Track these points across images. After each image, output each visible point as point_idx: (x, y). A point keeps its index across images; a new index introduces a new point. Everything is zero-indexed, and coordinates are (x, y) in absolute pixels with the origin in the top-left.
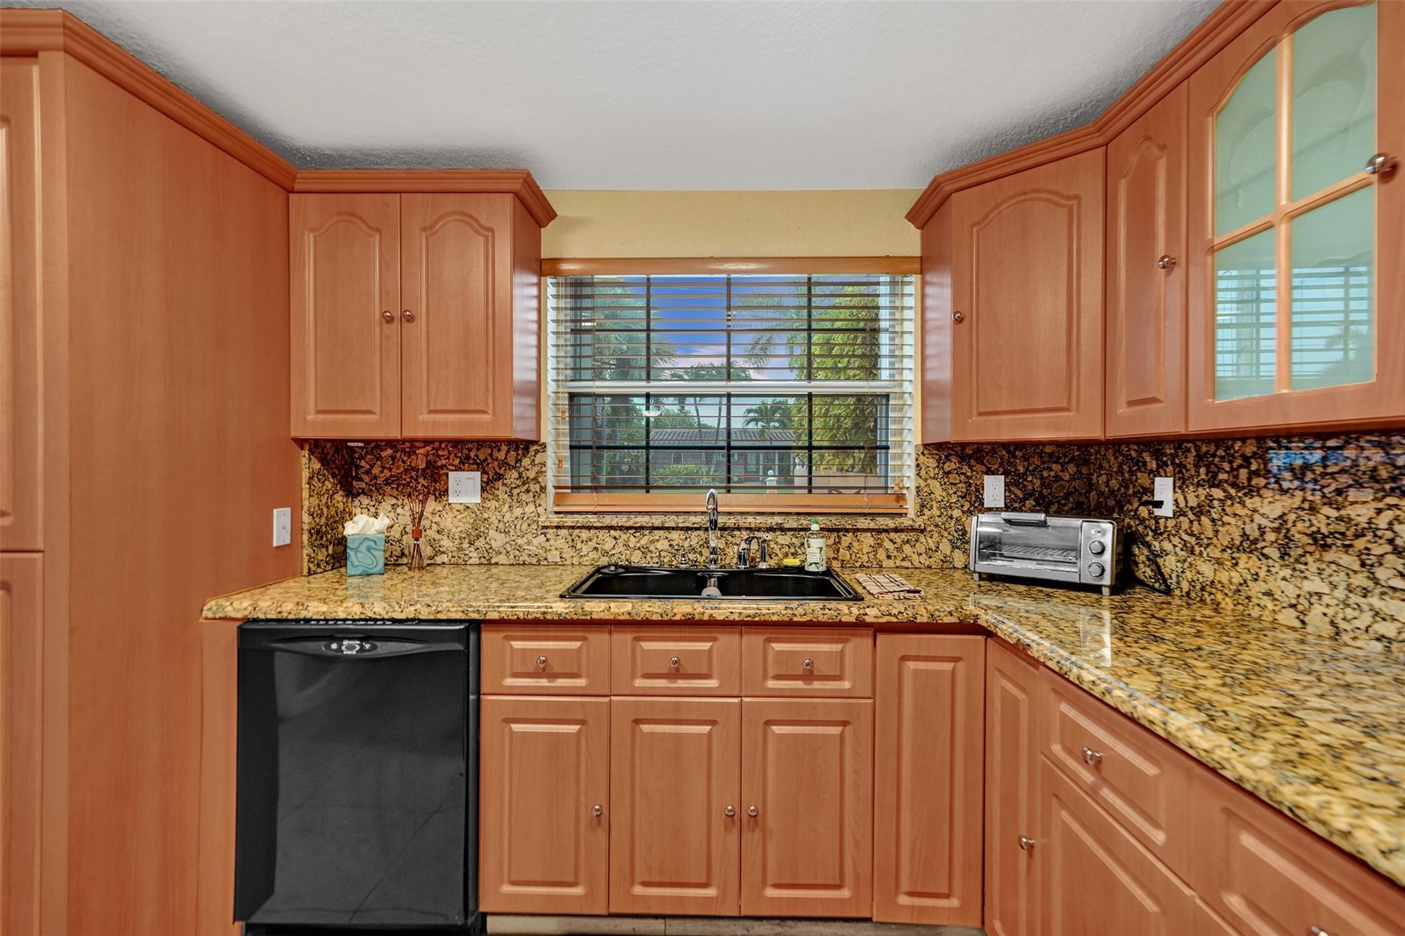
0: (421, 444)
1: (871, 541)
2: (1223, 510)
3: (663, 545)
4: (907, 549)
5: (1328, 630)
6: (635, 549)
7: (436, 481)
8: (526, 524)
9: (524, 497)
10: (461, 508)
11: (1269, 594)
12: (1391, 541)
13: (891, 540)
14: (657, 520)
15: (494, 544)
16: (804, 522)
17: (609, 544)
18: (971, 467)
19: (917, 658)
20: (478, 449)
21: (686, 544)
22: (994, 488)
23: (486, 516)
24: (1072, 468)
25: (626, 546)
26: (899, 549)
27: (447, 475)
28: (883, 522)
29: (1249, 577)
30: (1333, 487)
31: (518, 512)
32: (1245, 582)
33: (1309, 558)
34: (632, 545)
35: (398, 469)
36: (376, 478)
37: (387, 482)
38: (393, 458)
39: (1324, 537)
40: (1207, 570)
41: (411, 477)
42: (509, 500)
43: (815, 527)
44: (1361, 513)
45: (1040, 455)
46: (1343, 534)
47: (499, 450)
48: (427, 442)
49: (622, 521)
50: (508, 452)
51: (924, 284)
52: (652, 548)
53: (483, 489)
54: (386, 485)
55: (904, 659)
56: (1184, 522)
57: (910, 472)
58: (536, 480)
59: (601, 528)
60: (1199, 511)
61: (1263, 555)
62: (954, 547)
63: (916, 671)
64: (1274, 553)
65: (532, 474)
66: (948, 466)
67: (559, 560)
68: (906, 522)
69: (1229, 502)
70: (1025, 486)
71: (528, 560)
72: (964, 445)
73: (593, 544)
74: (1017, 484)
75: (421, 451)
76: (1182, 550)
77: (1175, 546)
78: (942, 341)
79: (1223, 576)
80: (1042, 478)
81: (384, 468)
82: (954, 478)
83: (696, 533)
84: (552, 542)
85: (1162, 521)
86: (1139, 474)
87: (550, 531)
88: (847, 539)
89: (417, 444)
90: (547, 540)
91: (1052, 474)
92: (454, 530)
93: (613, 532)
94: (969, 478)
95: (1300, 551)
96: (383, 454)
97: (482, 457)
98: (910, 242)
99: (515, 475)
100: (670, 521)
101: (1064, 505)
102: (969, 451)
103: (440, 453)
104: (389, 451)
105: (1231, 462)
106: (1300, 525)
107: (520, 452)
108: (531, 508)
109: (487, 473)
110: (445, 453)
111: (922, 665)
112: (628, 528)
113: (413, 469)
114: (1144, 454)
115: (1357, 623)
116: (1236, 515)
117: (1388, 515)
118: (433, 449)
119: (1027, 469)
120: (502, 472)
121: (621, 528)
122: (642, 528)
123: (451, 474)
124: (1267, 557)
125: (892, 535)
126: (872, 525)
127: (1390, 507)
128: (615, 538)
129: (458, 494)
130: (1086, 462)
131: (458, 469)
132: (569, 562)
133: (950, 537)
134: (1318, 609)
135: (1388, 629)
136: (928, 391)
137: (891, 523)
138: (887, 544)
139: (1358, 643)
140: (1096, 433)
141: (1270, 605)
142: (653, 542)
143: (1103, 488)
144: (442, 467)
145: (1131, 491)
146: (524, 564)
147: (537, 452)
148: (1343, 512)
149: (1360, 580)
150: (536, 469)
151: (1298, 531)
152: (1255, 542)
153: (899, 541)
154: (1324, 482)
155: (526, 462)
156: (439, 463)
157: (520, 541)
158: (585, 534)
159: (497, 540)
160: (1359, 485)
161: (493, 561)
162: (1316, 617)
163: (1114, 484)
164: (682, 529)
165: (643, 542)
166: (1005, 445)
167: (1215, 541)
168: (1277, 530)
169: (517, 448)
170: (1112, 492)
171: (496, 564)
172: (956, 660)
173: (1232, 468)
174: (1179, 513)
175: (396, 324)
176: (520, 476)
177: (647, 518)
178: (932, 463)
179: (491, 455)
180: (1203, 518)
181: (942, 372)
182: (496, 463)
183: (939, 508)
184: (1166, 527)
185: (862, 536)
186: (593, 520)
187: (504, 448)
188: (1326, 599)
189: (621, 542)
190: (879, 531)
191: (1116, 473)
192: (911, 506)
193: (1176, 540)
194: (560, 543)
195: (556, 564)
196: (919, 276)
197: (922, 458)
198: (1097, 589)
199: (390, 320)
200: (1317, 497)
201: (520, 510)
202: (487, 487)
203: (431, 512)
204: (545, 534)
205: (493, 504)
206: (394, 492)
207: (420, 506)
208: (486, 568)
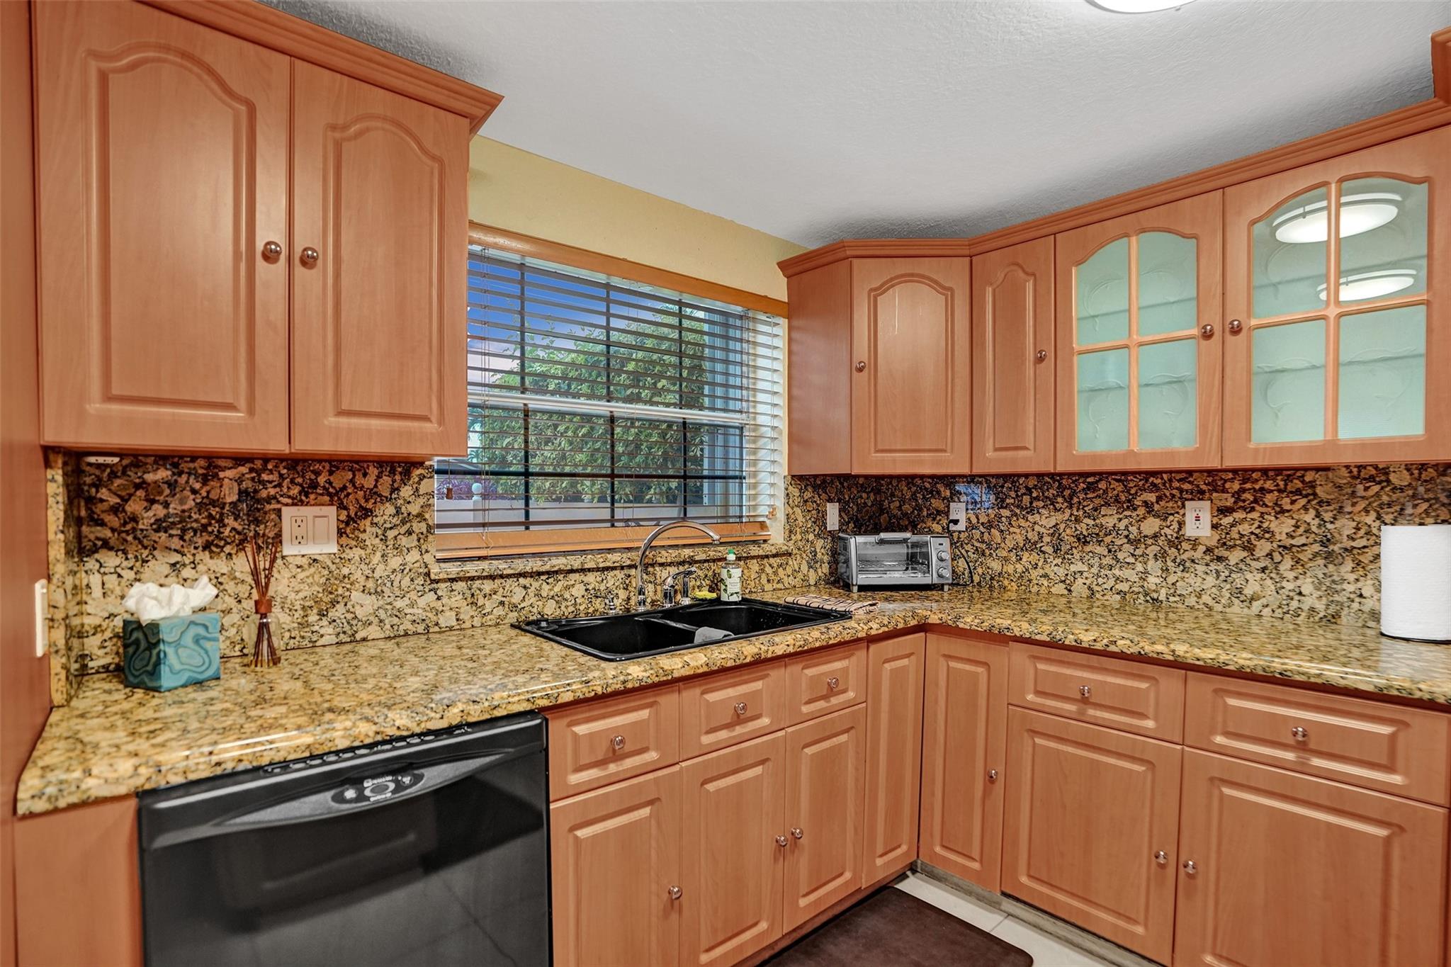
0: (229, 463)
1: (756, 568)
2: (1010, 524)
3: (578, 591)
4: (781, 573)
5: (1086, 593)
6: (548, 598)
7: (257, 522)
8: (407, 579)
9: (404, 541)
10: (304, 561)
11: (1045, 576)
12: (1127, 537)
13: (770, 565)
14: (576, 562)
15: (360, 613)
17: (520, 593)
18: (819, 496)
19: (893, 659)
20: (331, 473)
21: (602, 587)
22: (833, 514)
23: (345, 571)
24: (872, 497)
25: (539, 595)
26: (776, 573)
27: (278, 512)
29: (1030, 567)
30: (1091, 507)
31: (395, 562)
32: (1027, 570)
33: (1075, 551)
34: (544, 594)
35: (182, 502)
38: (172, 485)
39: (1085, 536)
40: (996, 566)
41: (210, 517)
42: (381, 546)
43: (732, 557)
44: (1109, 522)
45: (856, 485)
46: (1097, 534)
47: (365, 475)
48: (239, 459)
49: (534, 565)
50: (379, 477)
51: (791, 330)
52: (567, 595)
53: (341, 533)
54: (157, 531)
55: (885, 661)
56: (976, 534)
58: (420, 516)
59: (509, 576)
60: (989, 526)
61: (1041, 551)
62: (810, 567)
63: (889, 671)
64: (1049, 549)
65: (414, 509)
66: (808, 495)
67: (454, 623)
69: (1015, 518)
70: (849, 511)
71: (411, 628)
72: (816, 476)
73: (498, 598)
74: (845, 510)
75: (229, 473)
76: (974, 553)
77: (967, 551)
79: (1010, 569)
80: (857, 505)
81: (152, 501)
82: (810, 506)
83: (612, 573)
84: (445, 600)
85: (955, 535)
86: (933, 501)
87: (442, 585)
89: (222, 463)
90: (439, 598)
91: (863, 501)
92: (292, 596)
93: (522, 580)
94: (818, 505)
95: (1069, 547)
97: (338, 485)
98: (780, 287)
99: (391, 510)
100: (588, 562)
101: (868, 526)
102: (818, 482)
103: (265, 477)
105: (1016, 492)
106: (1068, 531)
107: (398, 477)
108: (414, 556)
109: (346, 508)
110: (275, 477)
111: (893, 664)
112: (539, 574)
113: (214, 503)
114: (938, 486)
115: (1105, 586)
116: (1020, 527)
117: (1125, 522)
118: (251, 470)
119: (850, 498)
120: (370, 506)
121: (533, 574)
122: (557, 572)
123: (287, 512)
124: (1044, 553)
125: (770, 560)
127: (1126, 517)
128: (525, 587)
129: (299, 540)
131: (296, 502)
132: (468, 625)
133: (807, 559)
134: (1080, 581)
135: (1124, 587)
138: (768, 569)
139: (1106, 598)
141: (1046, 583)
142: (567, 588)
143: (895, 512)
144: (269, 499)
145: (925, 513)
146: (406, 634)
147: (422, 477)
148: (1097, 521)
149: (1108, 560)
150: (421, 501)
151: (1068, 535)
152: (1035, 543)
153: (775, 565)
154: (1085, 503)
155: (406, 491)
156: (264, 494)
157: (399, 604)
158: (488, 586)
159: (364, 605)
160: (1107, 504)
161: (358, 637)
162: (1079, 588)
163: (907, 508)
164: (598, 569)
165: (557, 589)
167: (1003, 545)
168: (1053, 535)
169: (393, 472)
170: (905, 515)
171: (364, 639)
173: (1017, 495)
174: (971, 527)
176: (398, 512)
177: (564, 560)
178: (796, 492)
179: (352, 481)
180: (992, 530)
182: (361, 493)
183: (801, 533)
184: (959, 538)
185: (750, 563)
186: (502, 566)
188: (1085, 574)
189: (532, 591)
190: (760, 556)
191: (910, 500)
192: (778, 532)
193: (968, 547)
194: (456, 601)
195: (451, 629)
196: (786, 319)
197: (789, 488)
198: (940, 587)
200: (1081, 513)
201: (399, 560)
202: (347, 529)
203: (255, 573)
204: (435, 591)
205: (357, 553)
206: (176, 543)
207: (242, 565)
208: (348, 647)
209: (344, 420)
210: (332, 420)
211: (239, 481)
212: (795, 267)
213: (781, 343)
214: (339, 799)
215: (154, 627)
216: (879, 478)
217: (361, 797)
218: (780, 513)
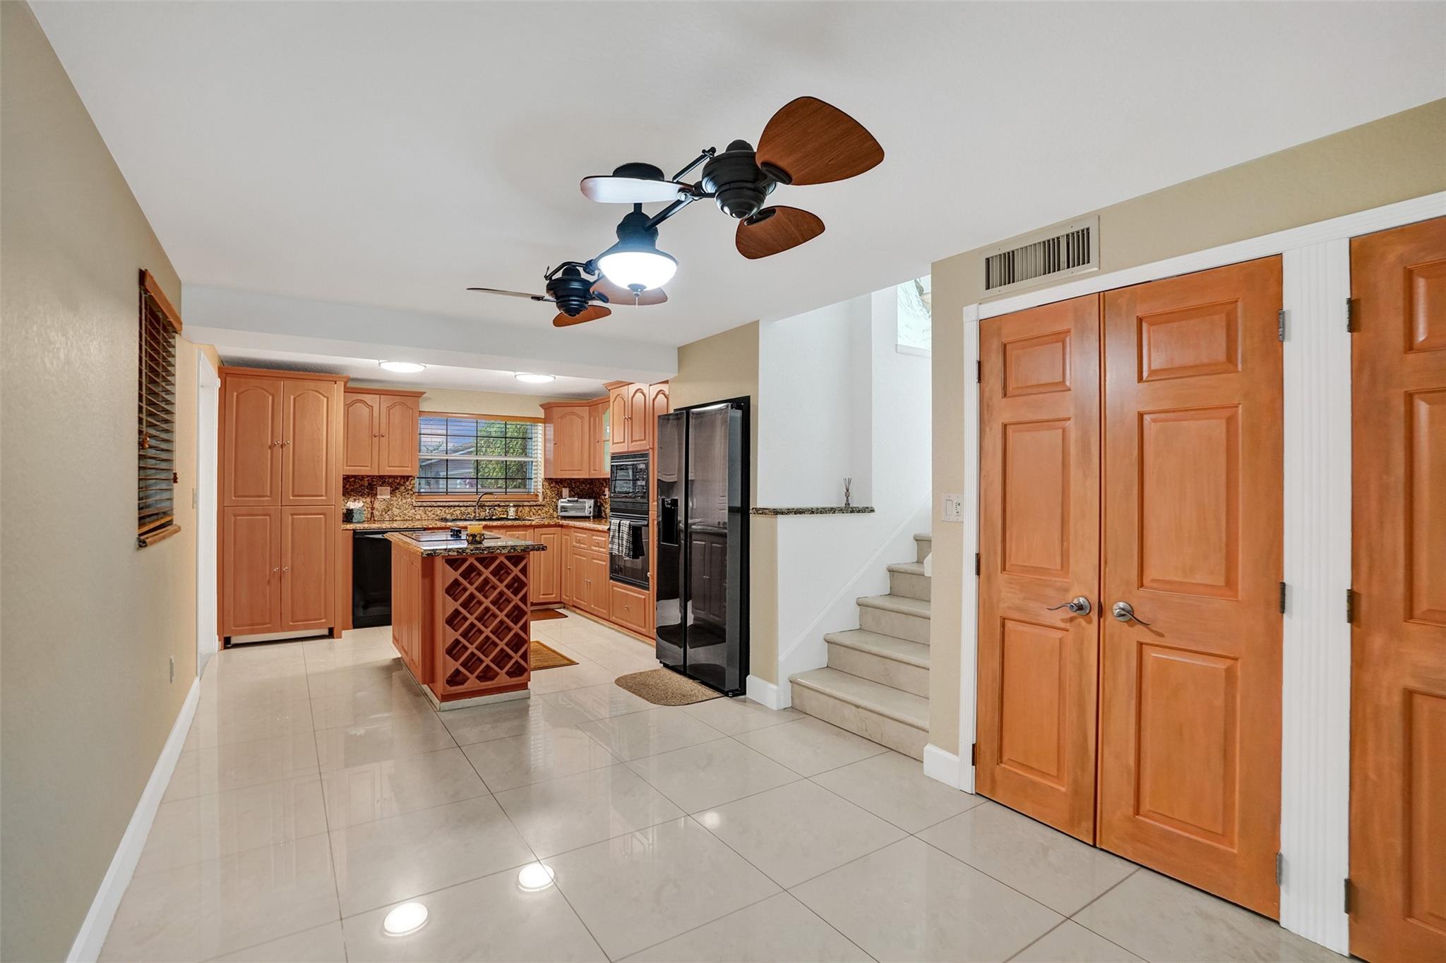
1: (528, 509)
3: (458, 512)
4: (539, 512)
6: (449, 513)
7: (372, 490)
8: (407, 505)
9: (407, 496)
10: (382, 500)
14: (457, 504)
15: (395, 513)
16: (507, 503)
17: (439, 512)
18: (559, 485)
19: (545, 534)
20: (389, 479)
21: (467, 512)
22: (565, 491)
23: (392, 503)
24: (588, 486)
25: (445, 513)
28: (532, 503)
31: (404, 501)
34: (447, 512)
35: (357, 485)
36: (347, 489)
37: (352, 490)
38: (354, 482)
41: (362, 489)
42: (401, 497)
43: (512, 504)
45: (576, 482)
47: (397, 480)
48: (368, 476)
49: (444, 504)
50: (400, 480)
51: (545, 427)
52: (454, 513)
53: (391, 493)
54: (357, 491)
55: (542, 534)
57: (541, 487)
58: (411, 490)
59: (436, 507)
62: (554, 511)
63: (545, 538)
65: (410, 488)
66: (552, 485)
67: (420, 518)
68: (539, 503)
71: (407, 518)
72: (557, 479)
73: (432, 512)
74: (573, 491)
75: (366, 479)
78: (550, 446)
80: (578, 488)
81: (350, 485)
82: (554, 489)
83: (470, 508)
84: (417, 512)
87: (417, 508)
88: (520, 509)
89: (365, 477)
91: (582, 488)
92: (379, 508)
93: (440, 508)
94: (558, 488)
96: (350, 480)
97: (390, 482)
98: (541, 414)
99: (403, 488)
100: (461, 504)
101: (582, 496)
103: (374, 480)
104: (353, 479)
108: (410, 499)
109: (392, 488)
110: (376, 480)
111: (546, 536)
112: (446, 506)
113: (363, 486)
118: (371, 479)
119: (575, 486)
120: (398, 487)
121: (444, 507)
122: (451, 506)
123: (378, 488)
125: (535, 507)
126: (529, 504)
128: (441, 510)
129: (381, 495)
130: (592, 484)
131: (381, 486)
133: (553, 508)
136: (546, 461)
137: (534, 503)
138: (533, 510)
140: (587, 477)
142: (454, 511)
144: (374, 485)
147: (411, 480)
150: (411, 486)
153: (537, 509)
155: (408, 483)
157: (405, 512)
158: (430, 509)
164: (465, 506)
165: (451, 511)
166: (569, 479)
169: (404, 479)
170: (597, 492)
171: (396, 519)
172: (554, 534)
175: (378, 437)
176: (405, 488)
177: (453, 503)
178: (548, 484)
179: (394, 481)
181: (551, 456)
182: (396, 484)
183: (549, 498)
185: (525, 508)
186: (434, 504)
189: (443, 511)
190: (531, 506)
191: (598, 487)
192: (540, 498)
194: (421, 512)
195: (418, 519)
196: (543, 424)
197: (545, 483)
198: (589, 517)
199: (375, 436)
202: (393, 492)
203: (371, 502)
204: (415, 509)
205: (394, 498)
206: (355, 494)
207: (368, 500)
208: (392, 521)
209: (390, 468)
210: (388, 468)
211: (368, 481)
212: (547, 407)
213: (552, 429)
215: (352, 509)
216: (591, 479)
218: (540, 491)
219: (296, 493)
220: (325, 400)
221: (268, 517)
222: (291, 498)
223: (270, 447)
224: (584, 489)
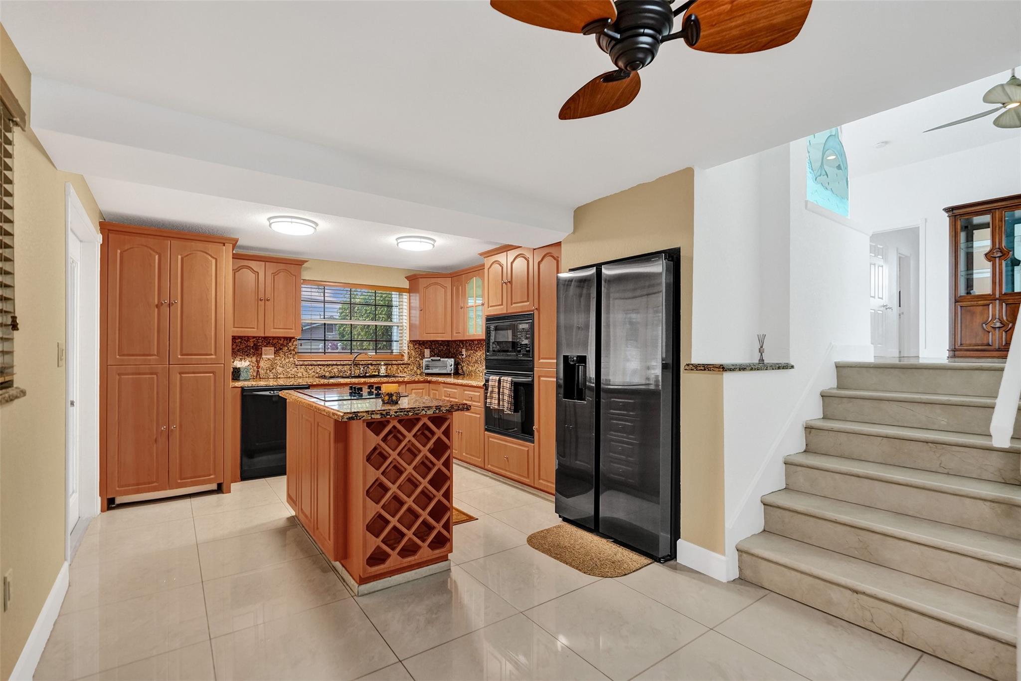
0: (252, 338)
1: (396, 368)
3: (336, 370)
4: (406, 369)
6: (327, 371)
7: (257, 350)
8: (290, 364)
9: (289, 355)
10: (267, 359)
11: (479, 371)
14: (335, 363)
16: (378, 362)
17: (318, 370)
18: (422, 347)
19: (415, 389)
20: (273, 340)
21: (343, 370)
22: (427, 352)
23: (276, 362)
24: (445, 347)
25: (324, 370)
26: (403, 370)
27: (261, 348)
28: (399, 362)
29: (476, 368)
31: (287, 360)
35: (243, 346)
36: (235, 349)
37: (238, 351)
40: (471, 368)
42: (284, 356)
43: (382, 363)
45: (438, 344)
47: (280, 340)
48: (254, 337)
49: (323, 363)
50: (284, 341)
51: (410, 296)
52: (332, 371)
53: (275, 353)
55: (412, 389)
57: (406, 348)
58: (294, 350)
59: (316, 365)
62: (417, 369)
64: (480, 363)
65: (292, 348)
66: (416, 347)
67: (301, 375)
68: (405, 362)
70: (435, 351)
71: (291, 376)
72: (420, 341)
73: (313, 370)
74: (432, 351)
75: (252, 340)
76: (466, 364)
78: (416, 313)
79: (473, 369)
80: (438, 349)
81: (237, 346)
82: (418, 350)
83: (346, 366)
84: (299, 370)
85: (463, 358)
86: (459, 348)
87: (299, 366)
88: (390, 367)
89: (250, 338)
92: (264, 367)
93: (319, 367)
94: (421, 350)
96: (237, 341)
97: (274, 343)
98: (406, 284)
99: (286, 348)
100: (339, 363)
101: (443, 355)
102: (421, 342)
103: (259, 341)
104: (240, 340)
105: (474, 345)
108: (292, 359)
109: (276, 348)
110: (261, 341)
111: (416, 391)
112: (325, 365)
113: (248, 346)
114: (460, 344)
118: (256, 339)
119: (435, 347)
120: (281, 347)
121: (322, 365)
122: (330, 365)
123: (263, 348)
125: (402, 366)
126: (397, 363)
129: (266, 355)
130: (449, 346)
131: (265, 346)
136: (411, 326)
137: (401, 362)
138: (400, 368)
140: (450, 339)
141: (479, 373)
142: (332, 369)
143: (453, 352)
144: (260, 346)
145: (457, 352)
146: (289, 377)
147: (294, 341)
150: (294, 346)
152: (477, 361)
155: (290, 344)
156: (259, 344)
157: (288, 370)
158: (310, 367)
159: (280, 370)
163: (454, 350)
164: (342, 365)
165: (329, 370)
166: (430, 341)
169: (287, 340)
171: (279, 378)
172: (423, 389)
174: (466, 357)
175: (263, 301)
176: (288, 348)
177: (331, 362)
178: (412, 346)
179: (278, 342)
180: (470, 357)
181: (416, 321)
182: (279, 345)
183: (414, 358)
184: (463, 360)
185: (393, 366)
186: (314, 362)
187: (282, 340)
189: (322, 369)
190: (398, 365)
191: (454, 348)
192: (406, 358)
194: (302, 370)
195: (300, 377)
196: (408, 294)
197: (409, 344)
198: (450, 374)
199: (261, 300)
201: (288, 360)
202: (276, 353)
203: (257, 361)
204: (297, 368)
205: (278, 358)
206: (241, 354)
207: (254, 359)
208: (275, 379)
209: (275, 330)
210: (272, 330)
212: (411, 279)
214: (270, 393)
215: (239, 368)
217: (274, 393)
218: (406, 352)
219: (184, 352)
220: (214, 261)
221: (155, 376)
222: (179, 357)
223: (157, 306)
224: (442, 350)
